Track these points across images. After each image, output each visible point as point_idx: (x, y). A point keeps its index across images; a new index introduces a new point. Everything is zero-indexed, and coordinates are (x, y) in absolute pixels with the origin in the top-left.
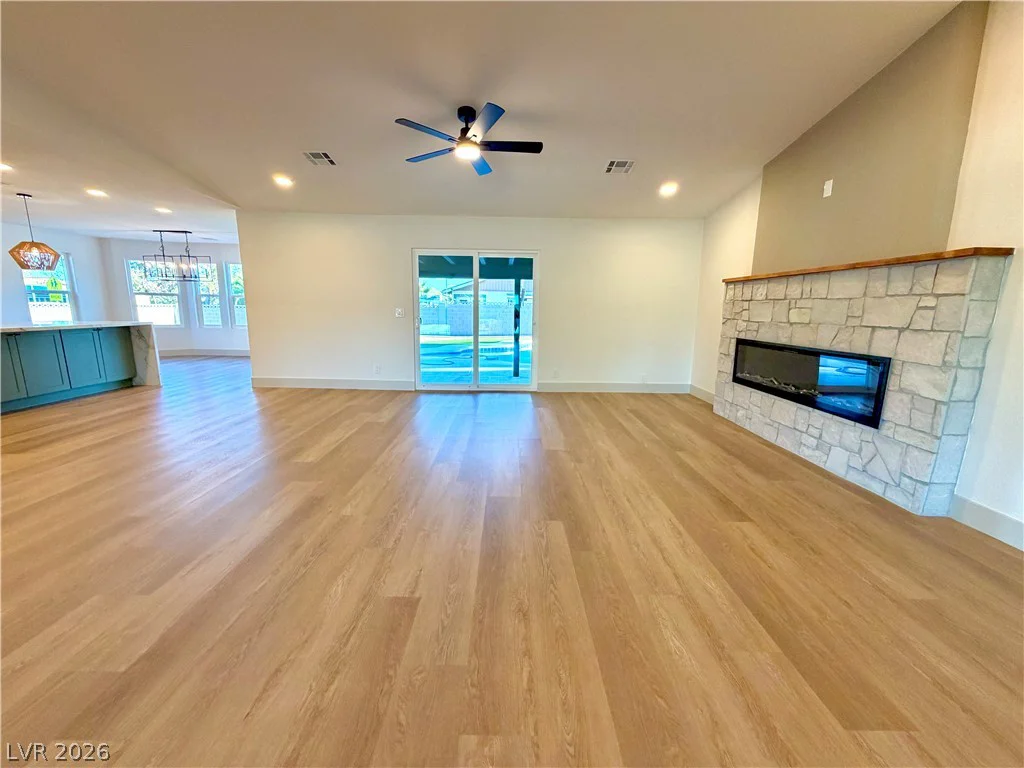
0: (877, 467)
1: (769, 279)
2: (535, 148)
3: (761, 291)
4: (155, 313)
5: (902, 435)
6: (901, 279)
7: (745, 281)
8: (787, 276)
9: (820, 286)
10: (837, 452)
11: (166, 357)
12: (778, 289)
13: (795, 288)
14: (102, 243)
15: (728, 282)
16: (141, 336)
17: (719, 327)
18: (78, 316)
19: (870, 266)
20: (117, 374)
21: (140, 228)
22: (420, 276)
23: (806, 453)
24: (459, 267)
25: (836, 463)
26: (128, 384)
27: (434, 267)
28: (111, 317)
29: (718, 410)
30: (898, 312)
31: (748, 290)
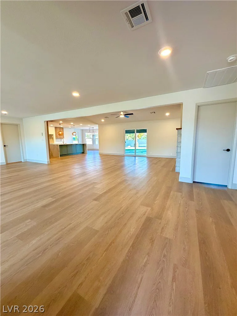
2: (132, 114)
4: (89, 142)
11: (89, 150)
14: (82, 130)
16: (85, 145)
18: (78, 143)
20: (82, 151)
21: (87, 128)
22: (126, 133)
24: (132, 132)
26: (83, 153)
27: (128, 132)
28: (83, 142)
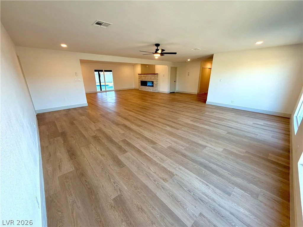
0: (154, 90)
1: (143, 74)
3: (143, 75)
5: (155, 87)
6: (153, 75)
7: (140, 74)
8: (145, 74)
9: (148, 75)
10: (151, 90)
12: (144, 75)
13: (146, 75)
15: (138, 74)
17: (138, 80)
19: (151, 74)
23: (149, 91)
25: (151, 91)
29: (140, 89)
30: (153, 78)
31: (141, 75)
